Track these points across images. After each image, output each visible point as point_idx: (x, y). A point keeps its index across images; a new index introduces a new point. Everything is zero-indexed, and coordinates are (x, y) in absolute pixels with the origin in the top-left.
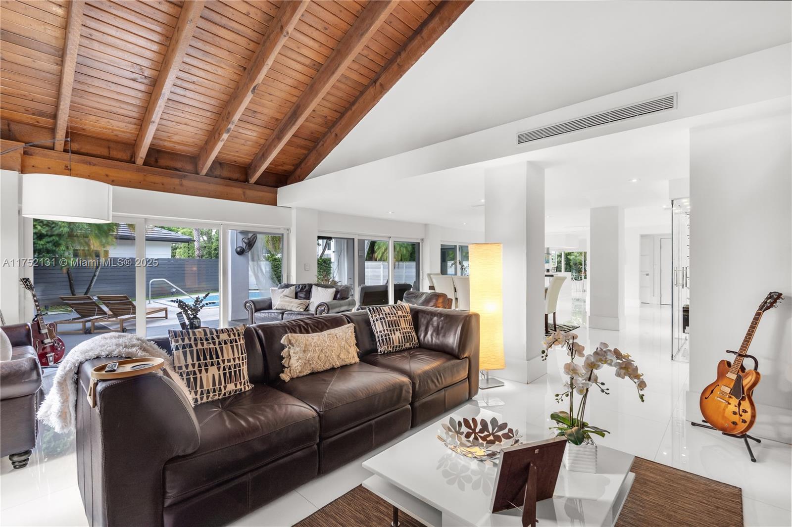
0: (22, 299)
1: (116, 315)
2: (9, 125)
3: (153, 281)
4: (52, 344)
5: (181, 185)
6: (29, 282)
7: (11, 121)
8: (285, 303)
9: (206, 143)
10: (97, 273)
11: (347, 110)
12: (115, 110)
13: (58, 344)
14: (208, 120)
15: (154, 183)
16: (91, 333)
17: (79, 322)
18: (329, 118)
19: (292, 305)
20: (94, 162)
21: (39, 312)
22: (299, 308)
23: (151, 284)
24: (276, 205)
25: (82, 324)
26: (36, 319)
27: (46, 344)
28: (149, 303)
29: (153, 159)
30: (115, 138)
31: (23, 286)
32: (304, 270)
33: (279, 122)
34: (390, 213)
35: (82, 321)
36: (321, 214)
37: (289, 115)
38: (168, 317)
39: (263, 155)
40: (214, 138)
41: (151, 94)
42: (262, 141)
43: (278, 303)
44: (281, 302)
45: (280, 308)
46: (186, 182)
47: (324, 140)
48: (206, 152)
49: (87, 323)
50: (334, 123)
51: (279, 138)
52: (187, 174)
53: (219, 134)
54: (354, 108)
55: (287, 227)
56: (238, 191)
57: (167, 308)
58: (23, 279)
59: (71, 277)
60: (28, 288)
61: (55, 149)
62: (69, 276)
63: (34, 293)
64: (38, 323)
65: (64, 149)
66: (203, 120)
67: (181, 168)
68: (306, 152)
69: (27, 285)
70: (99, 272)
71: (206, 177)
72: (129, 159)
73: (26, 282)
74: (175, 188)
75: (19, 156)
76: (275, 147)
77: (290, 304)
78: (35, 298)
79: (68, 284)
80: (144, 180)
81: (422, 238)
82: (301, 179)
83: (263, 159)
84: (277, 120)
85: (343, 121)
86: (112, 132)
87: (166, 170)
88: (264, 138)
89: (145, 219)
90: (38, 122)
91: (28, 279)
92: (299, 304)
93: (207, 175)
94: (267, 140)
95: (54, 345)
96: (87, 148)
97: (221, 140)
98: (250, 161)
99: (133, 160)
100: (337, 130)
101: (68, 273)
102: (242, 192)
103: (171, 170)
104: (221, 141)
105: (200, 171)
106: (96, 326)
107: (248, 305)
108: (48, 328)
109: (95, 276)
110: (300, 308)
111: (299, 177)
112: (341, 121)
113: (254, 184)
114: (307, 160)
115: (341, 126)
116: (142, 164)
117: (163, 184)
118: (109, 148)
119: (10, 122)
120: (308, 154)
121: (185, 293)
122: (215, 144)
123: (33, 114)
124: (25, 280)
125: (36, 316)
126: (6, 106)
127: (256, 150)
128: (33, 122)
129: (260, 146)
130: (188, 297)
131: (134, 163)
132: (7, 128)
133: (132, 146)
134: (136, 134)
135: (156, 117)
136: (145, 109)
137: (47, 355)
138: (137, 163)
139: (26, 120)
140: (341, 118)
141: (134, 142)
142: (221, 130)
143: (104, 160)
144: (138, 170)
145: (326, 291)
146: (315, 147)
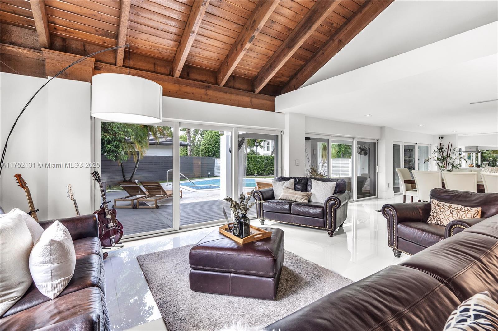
0: (93, 188)
1: (151, 195)
2: (84, 46)
3: (169, 171)
4: (114, 227)
5: (206, 94)
6: (98, 175)
7: (86, 42)
8: (289, 194)
9: (227, 57)
10: (137, 165)
11: (355, 14)
12: (162, 26)
13: (118, 227)
14: (232, 33)
15: (187, 93)
16: (137, 208)
17: (129, 200)
18: (335, 25)
19: (296, 196)
20: (144, 75)
21: (105, 200)
22: (303, 199)
23: (168, 173)
24: (274, 111)
25: (131, 201)
26: (103, 206)
27: (109, 228)
28: (167, 185)
29: (186, 73)
30: (159, 55)
31: (94, 178)
32: (295, 165)
33: (291, 32)
34: (368, 115)
35: (131, 200)
36: (307, 118)
37: (302, 22)
38: (183, 197)
39: (271, 66)
40: (236, 50)
41: (192, 7)
42: (271, 53)
43: (282, 194)
44: (285, 193)
45: (284, 198)
46: (210, 92)
47: (325, 48)
48: (227, 65)
49: (134, 201)
50: (338, 30)
51: (290, 47)
52: (210, 85)
53: (242, 44)
54: (364, 11)
55: (281, 129)
56: (246, 99)
57: (182, 191)
58: (94, 172)
59: (123, 168)
60: (97, 180)
61: (117, 65)
62: (122, 167)
63: (101, 184)
64: (104, 210)
65: (123, 65)
66: (229, 34)
67: (206, 81)
68: (302, 63)
69: (96, 178)
70: (138, 165)
71: (224, 87)
72: (169, 74)
73: (95, 175)
74: (201, 97)
75: (91, 69)
76: (285, 56)
77: (294, 195)
78: (102, 189)
79: (122, 171)
80: (180, 90)
81: (377, 138)
82: (296, 87)
83: (270, 70)
84: (289, 29)
85: (350, 27)
86: (158, 50)
87: (196, 82)
88: (273, 50)
89: (180, 123)
90: (105, 42)
91: (97, 172)
92: (303, 196)
93: (224, 86)
94: (275, 52)
95: (115, 228)
96: (139, 64)
97: (244, 49)
98: (257, 74)
99: (172, 74)
100: (341, 35)
101: (122, 165)
102: (249, 100)
103: (198, 81)
104: (244, 51)
105: (220, 82)
106: (140, 203)
107: (256, 194)
108: (111, 214)
109: (136, 167)
110: (305, 200)
111: (295, 86)
112: (346, 27)
113: (259, 93)
114: (303, 70)
115: (346, 31)
116: (178, 77)
117: (193, 94)
118: (155, 64)
119: (86, 44)
120: (305, 65)
121: (187, 178)
122: (237, 54)
123: (101, 35)
124: (95, 174)
125: (103, 204)
126: (82, 27)
127: (263, 63)
128: (101, 42)
129: (268, 58)
130: (190, 182)
131: (173, 76)
132: (83, 48)
133: (171, 61)
134: (175, 51)
135: (196, 26)
136: (186, 23)
137: (110, 238)
138: (175, 76)
139: (96, 41)
140: (346, 24)
141: (173, 59)
142: (244, 40)
143: (152, 73)
144: (176, 82)
145: (326, 185)
146: (313, 57)
